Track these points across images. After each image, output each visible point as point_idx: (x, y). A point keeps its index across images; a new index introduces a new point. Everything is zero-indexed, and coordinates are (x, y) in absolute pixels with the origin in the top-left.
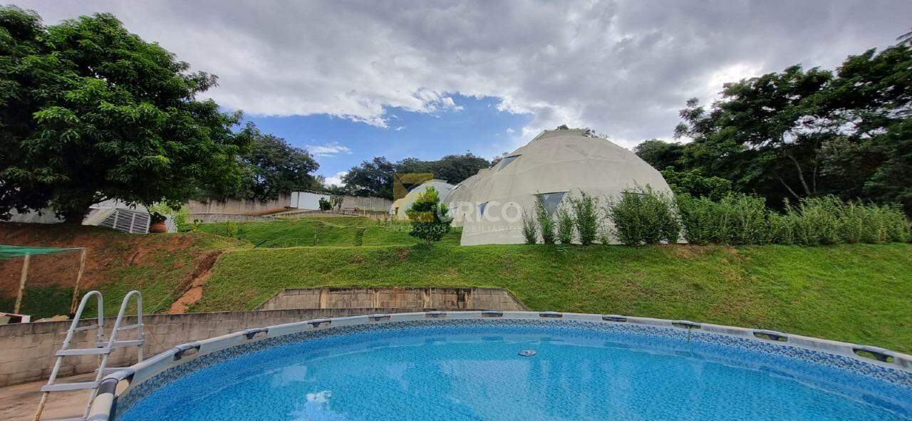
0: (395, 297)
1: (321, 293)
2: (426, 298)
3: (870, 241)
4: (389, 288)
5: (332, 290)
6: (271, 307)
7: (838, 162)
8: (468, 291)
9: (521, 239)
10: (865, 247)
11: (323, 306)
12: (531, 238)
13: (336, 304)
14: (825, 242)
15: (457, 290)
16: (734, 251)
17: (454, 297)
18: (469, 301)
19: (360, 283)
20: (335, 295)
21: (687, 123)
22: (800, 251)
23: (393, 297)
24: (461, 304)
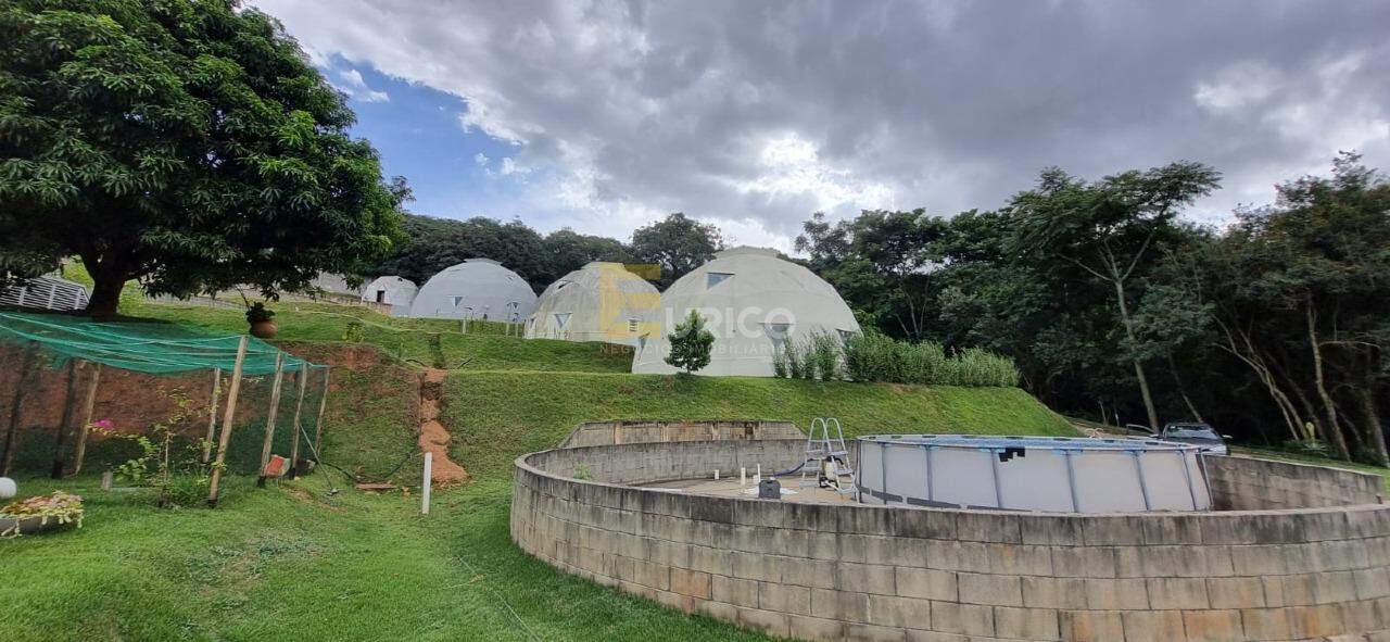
0: (684, 431)
1: (615, 427)
2: (715, 432)
3: (997, 385)
4: (678, 421)
5: (626, 423)
6: (575, 444)
7: (954, 311)
8: (756, 424)
9: (772, 373)
10: (996, 389)
11: (618, 442)
12: (781, 372)
13: (629, 439)
14: (976, 385)
15: (746, 423)
16: (928, 390)
17: (741, 431)
18: (757, 434)
19: (647, 416)
20: (628, 429)
21: (809, 236)
22: (963, 391)
23: (682, 431)
24: (749, 437)
